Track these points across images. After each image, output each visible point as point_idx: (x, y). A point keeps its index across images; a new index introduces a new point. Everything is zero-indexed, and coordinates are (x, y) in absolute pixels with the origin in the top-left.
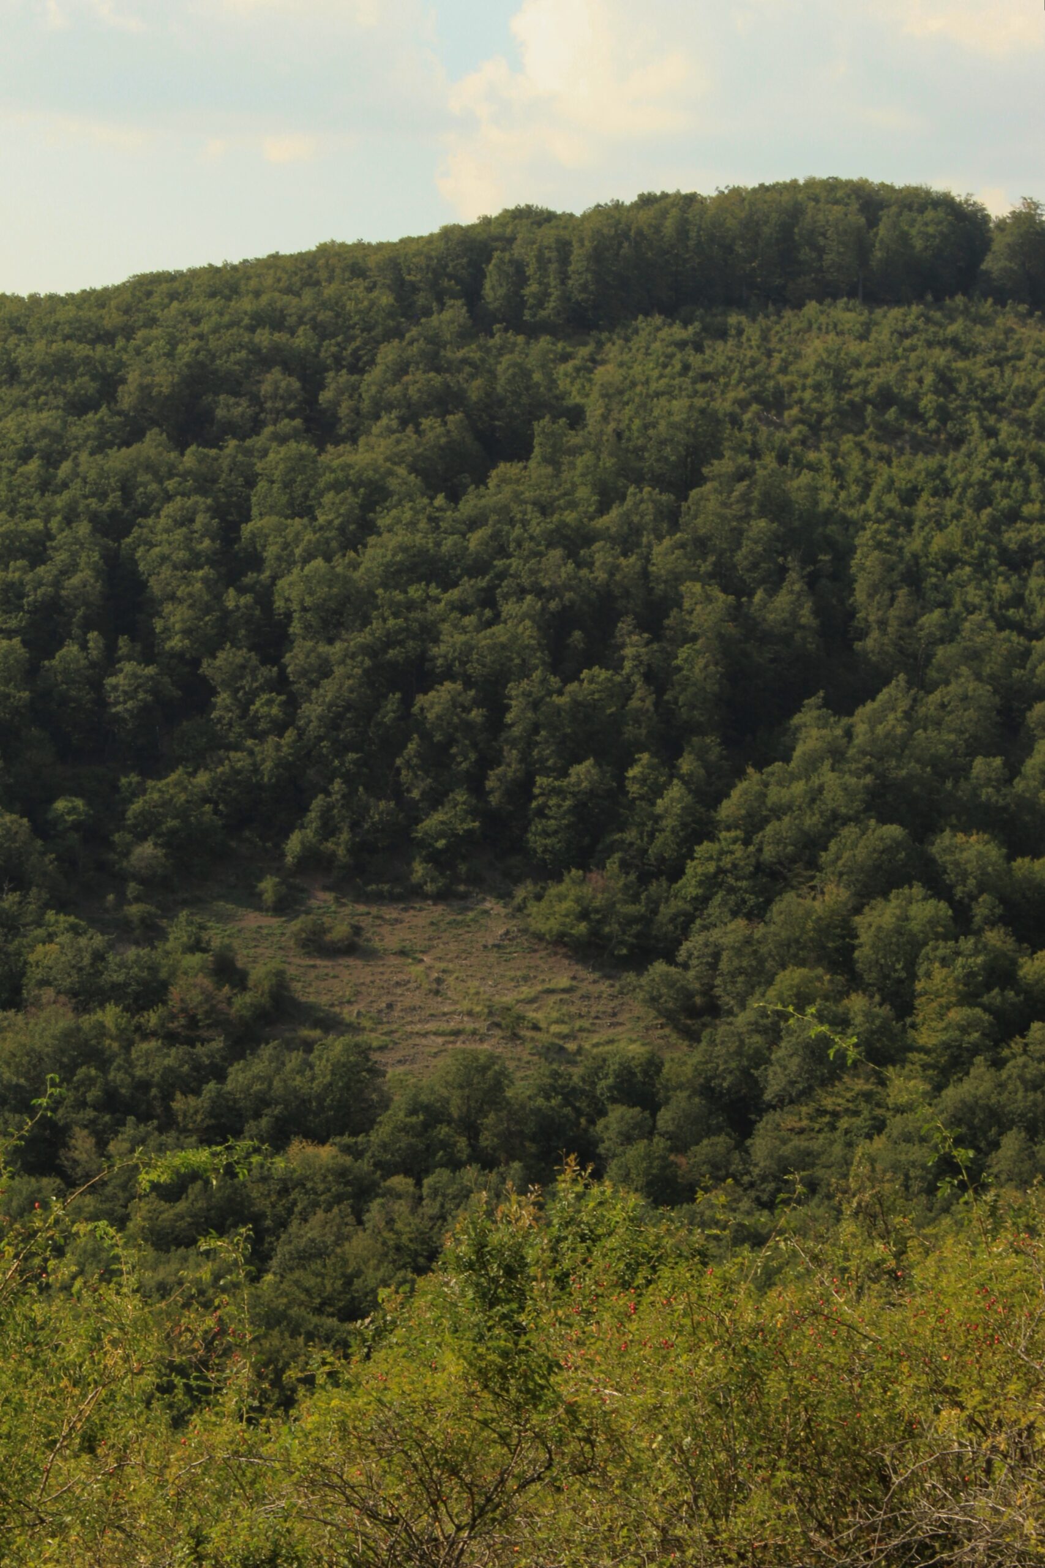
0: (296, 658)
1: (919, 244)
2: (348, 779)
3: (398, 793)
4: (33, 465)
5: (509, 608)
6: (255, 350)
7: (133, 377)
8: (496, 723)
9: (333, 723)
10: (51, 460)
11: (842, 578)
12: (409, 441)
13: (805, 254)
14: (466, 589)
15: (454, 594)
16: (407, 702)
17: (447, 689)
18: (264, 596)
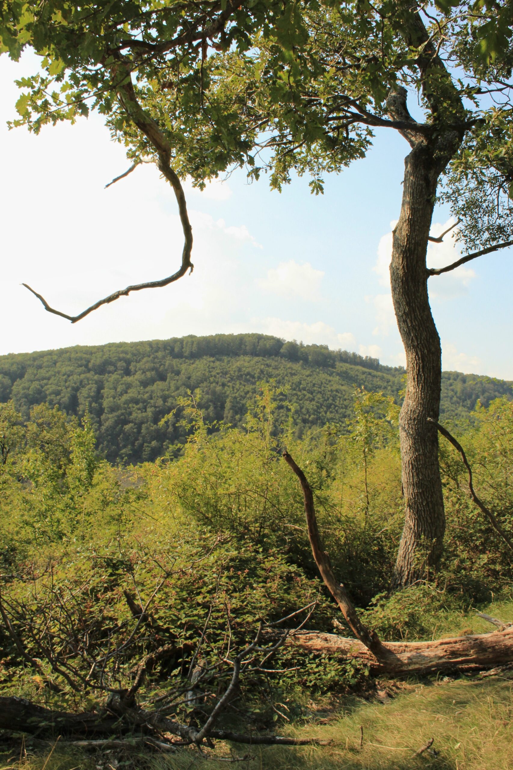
0: (103, 417)
1: (268, 346)
2: (108, 441)
3: (118, 445)
4: (65, 377)
5: (149, 410)
6: (119, 358)
7: (92, 361)
8: (139, 432)
9: (107, 430)
10: (69, 376)
11: (223, 407)
12: (143, 377)
13: (243, 346)
14: (141, 405)
15: (138, 406)
16: (122, 427)
17: (131, 425)
18: (101, 404)
